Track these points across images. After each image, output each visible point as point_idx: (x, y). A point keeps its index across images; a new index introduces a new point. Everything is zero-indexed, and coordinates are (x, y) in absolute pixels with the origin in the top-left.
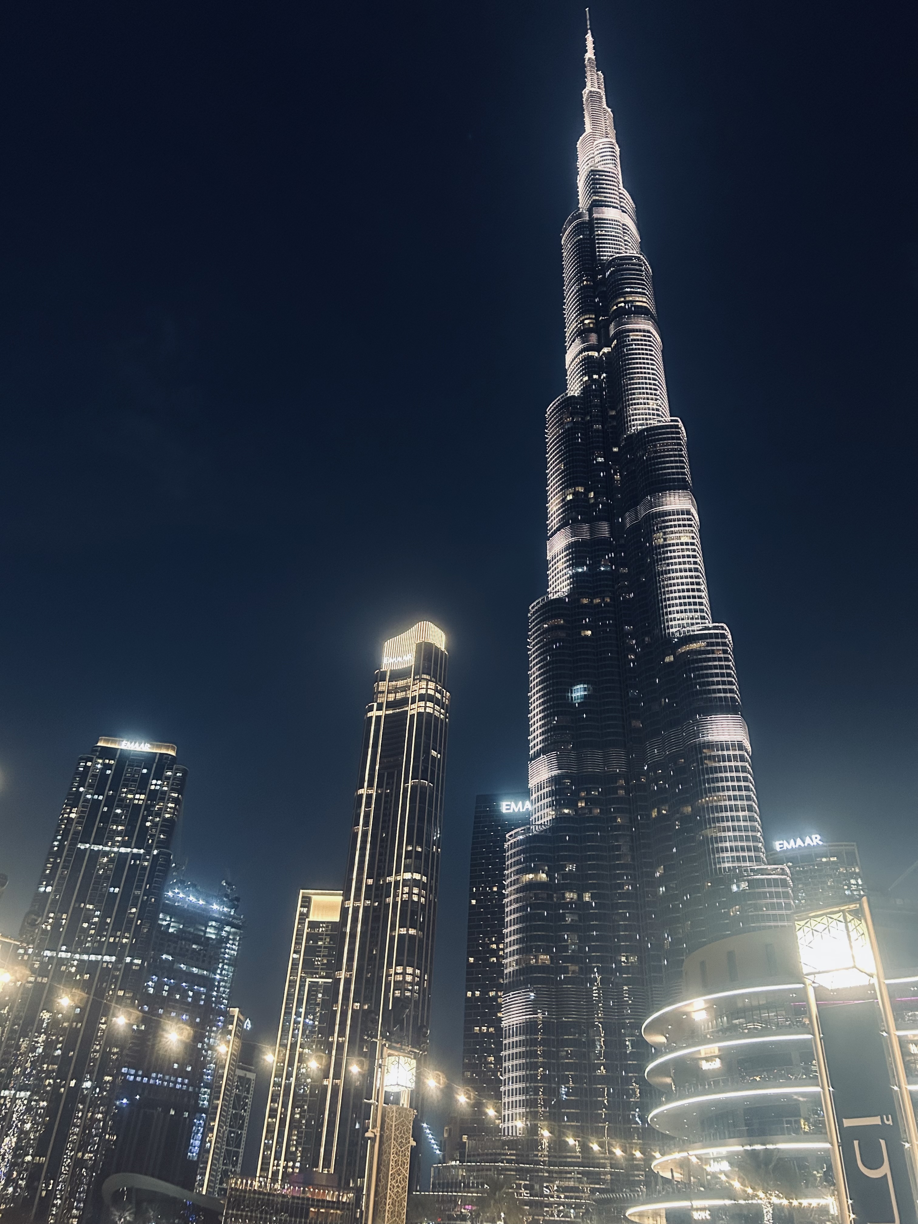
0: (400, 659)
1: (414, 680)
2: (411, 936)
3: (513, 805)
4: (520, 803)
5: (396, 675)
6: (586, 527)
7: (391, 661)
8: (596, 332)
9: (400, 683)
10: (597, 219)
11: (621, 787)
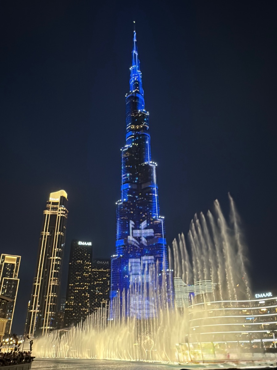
0: (55, 199)
1: (60, 206)
2: (57, 272)
3: (82, 242)
4: (84, 242)
5: (54, 203)
7: (52, 199)
9: (55, 206)
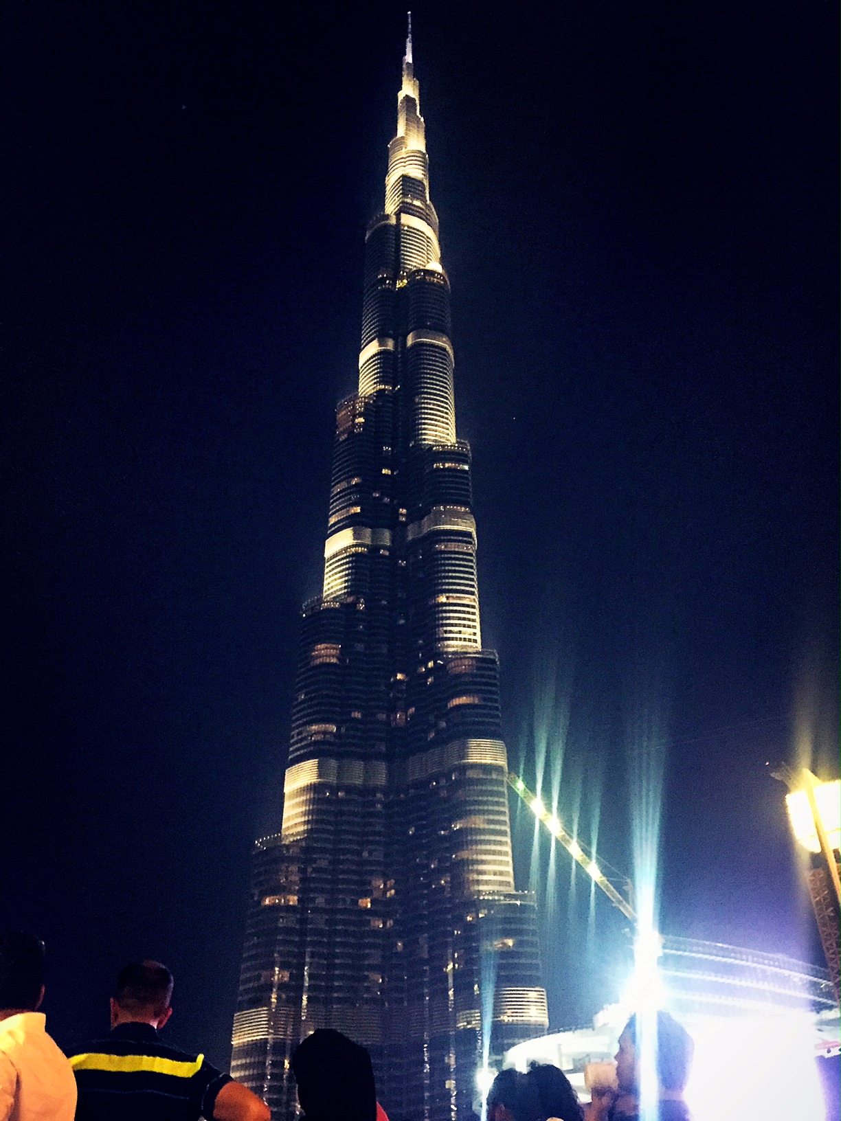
6: (368, 531)
8: (394, 339)
10: (404, 226)
11: (379, 802)
